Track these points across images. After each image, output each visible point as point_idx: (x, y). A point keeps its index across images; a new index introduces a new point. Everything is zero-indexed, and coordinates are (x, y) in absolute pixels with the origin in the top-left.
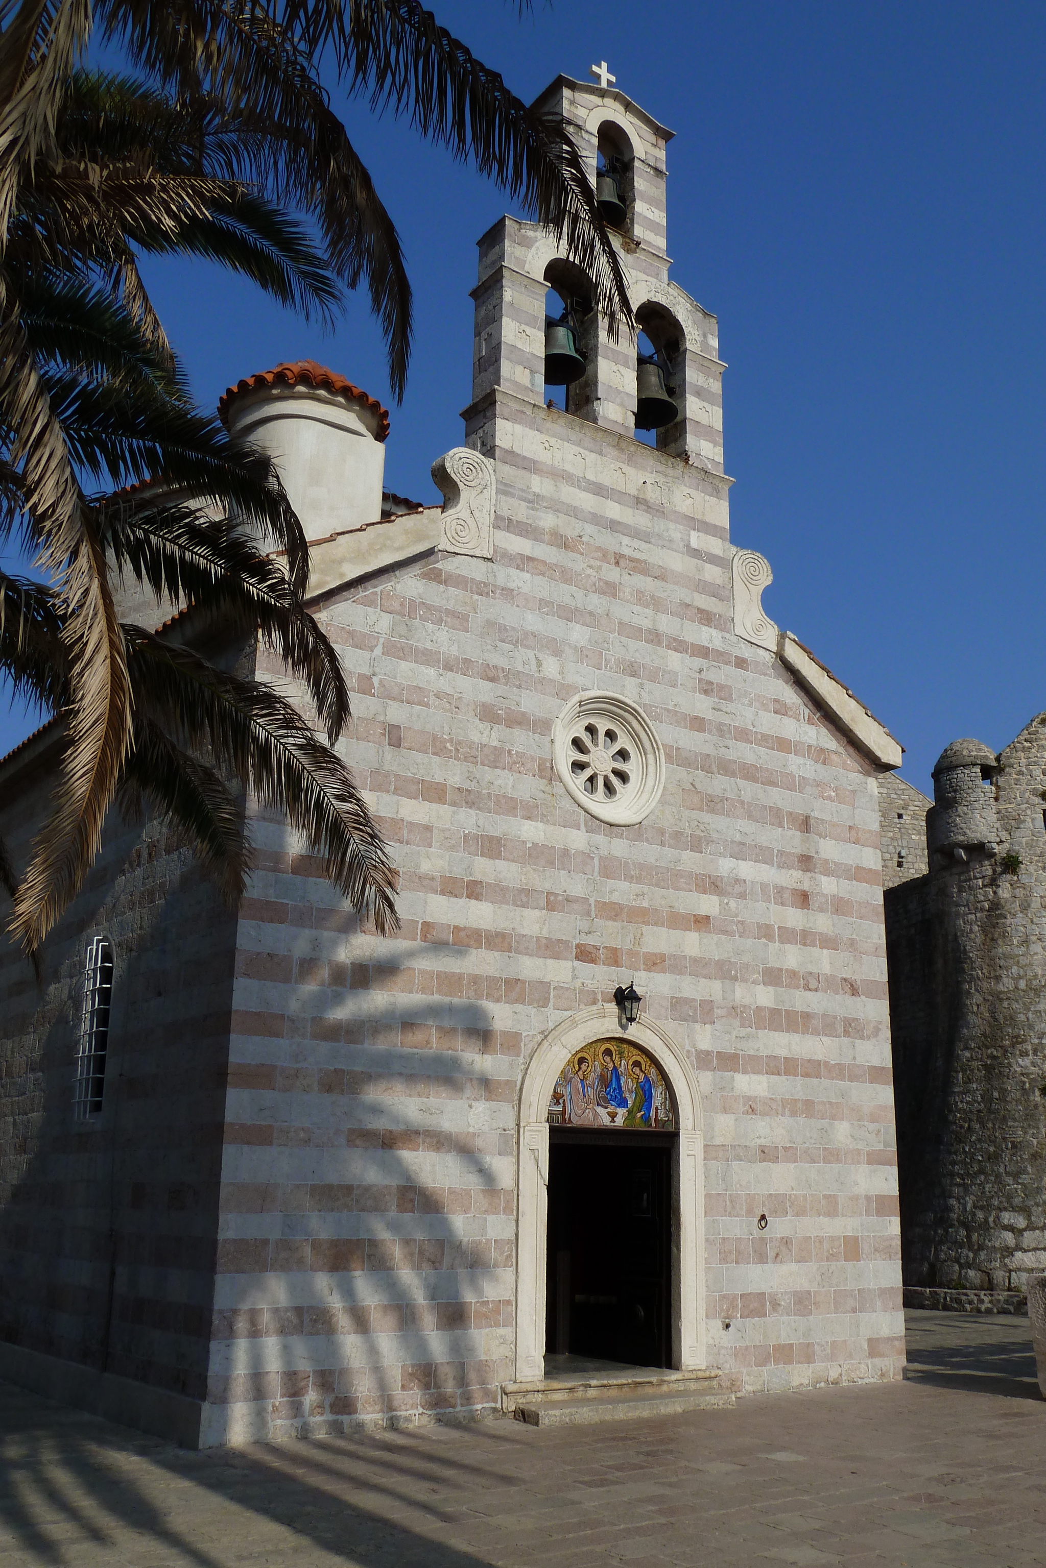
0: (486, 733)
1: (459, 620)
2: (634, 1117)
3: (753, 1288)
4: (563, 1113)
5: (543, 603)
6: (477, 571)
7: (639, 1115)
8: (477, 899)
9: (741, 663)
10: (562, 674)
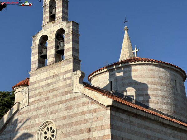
5: (36, 108)
9: (75, 99)
10: (39, 121)
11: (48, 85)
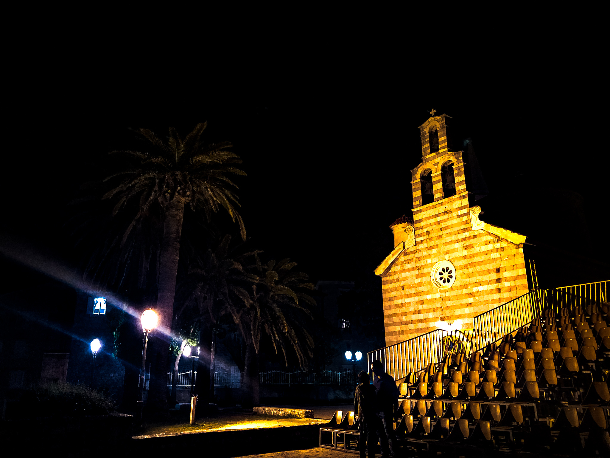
0: (418, 281)
6: (413, 249)
7: (458, 351)
9: (475, 236)
10: (431, 261)
11: (439, 223)
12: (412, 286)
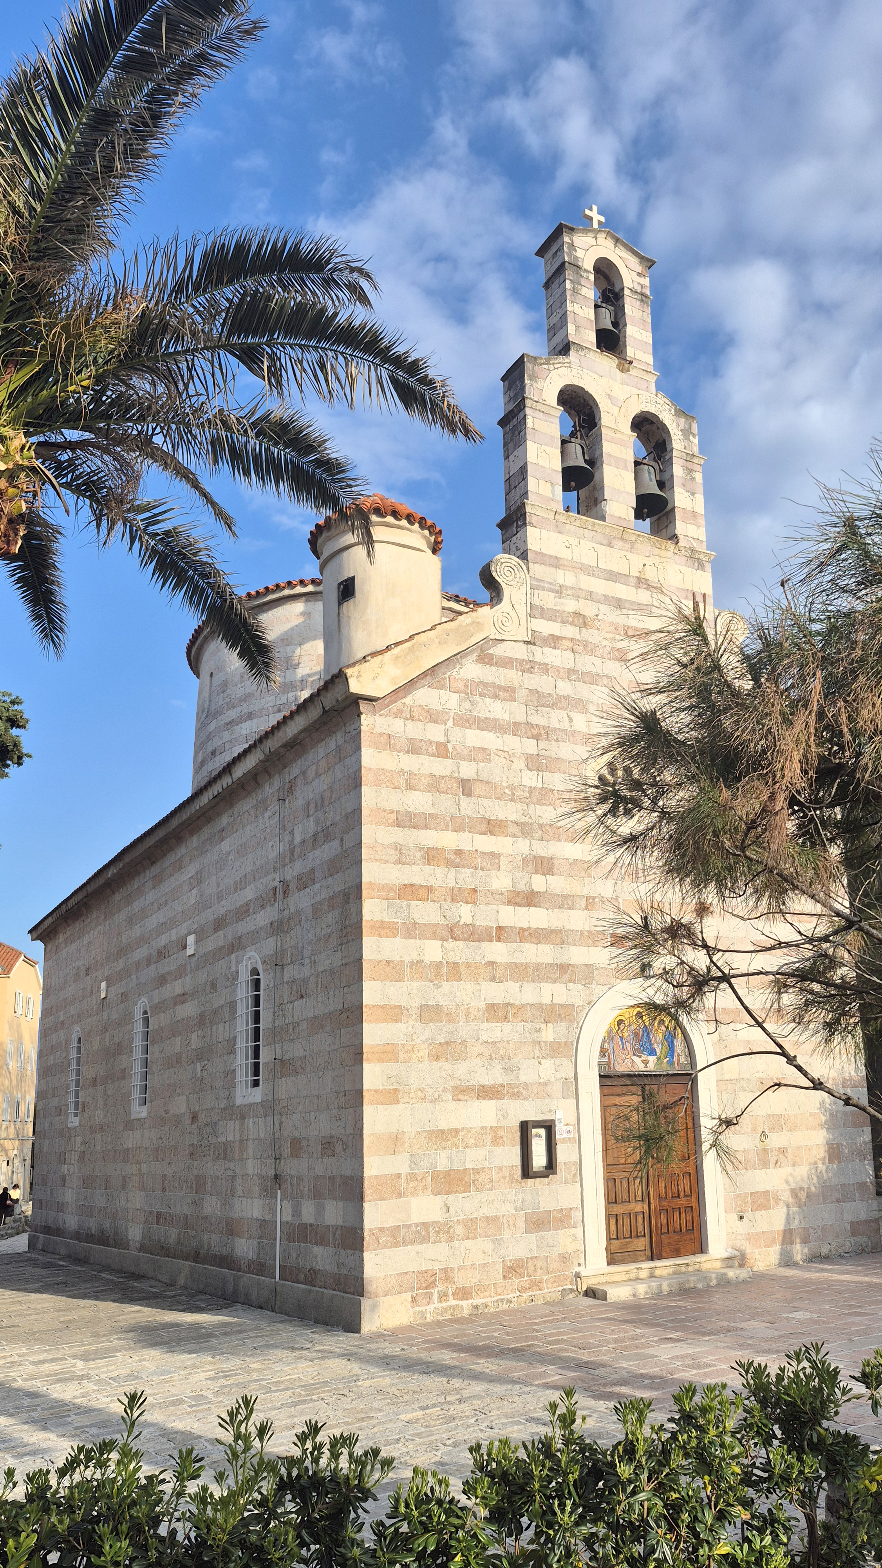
0: (535, 778)
1: (508, 693)
2: (662, 1063)
3: (761, 1188)
4: (609, 1063)
5: (571, 672)
6: (520, 652)
7: (665, 1061)
8: (535, 906)
10: (588, 727)
11: (619, 604)
12: (507, 791)
